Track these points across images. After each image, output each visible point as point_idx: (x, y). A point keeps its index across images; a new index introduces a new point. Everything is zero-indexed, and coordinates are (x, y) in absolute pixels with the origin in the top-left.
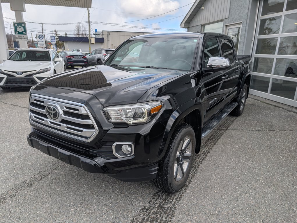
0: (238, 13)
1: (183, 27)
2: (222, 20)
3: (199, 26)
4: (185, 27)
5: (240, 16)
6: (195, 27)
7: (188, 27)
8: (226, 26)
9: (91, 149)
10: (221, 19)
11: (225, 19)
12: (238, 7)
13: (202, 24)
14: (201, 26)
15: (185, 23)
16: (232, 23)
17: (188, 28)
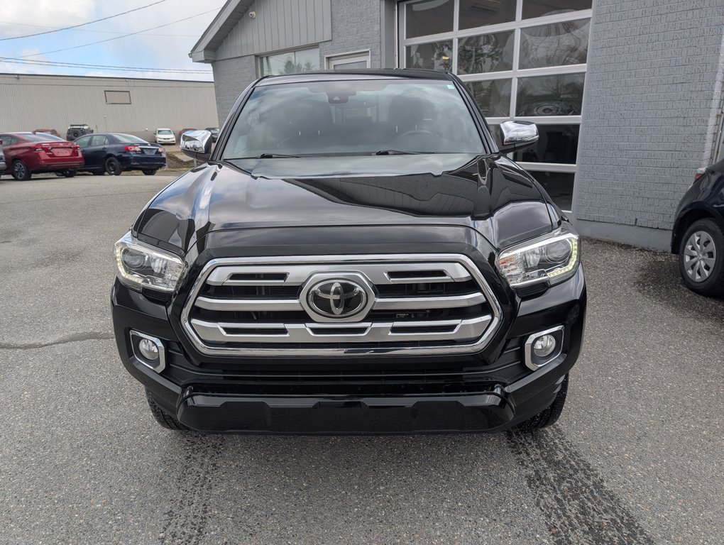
0: (355, 29)
1: (203, 59)
2: (315, 46)
3: (249, 57)
4: (205, 61)
5: (362, 37)
6: (236, 60)
7: (213, 59)
8: (327, 58)
9: (465, 369)
10: (311, 41)
11: (323, 44)
12: (351, 16)
13: (257, 52)
14: (253, 57)
15: (206, 49)
16: (343, 51)
17: (213, 62)
